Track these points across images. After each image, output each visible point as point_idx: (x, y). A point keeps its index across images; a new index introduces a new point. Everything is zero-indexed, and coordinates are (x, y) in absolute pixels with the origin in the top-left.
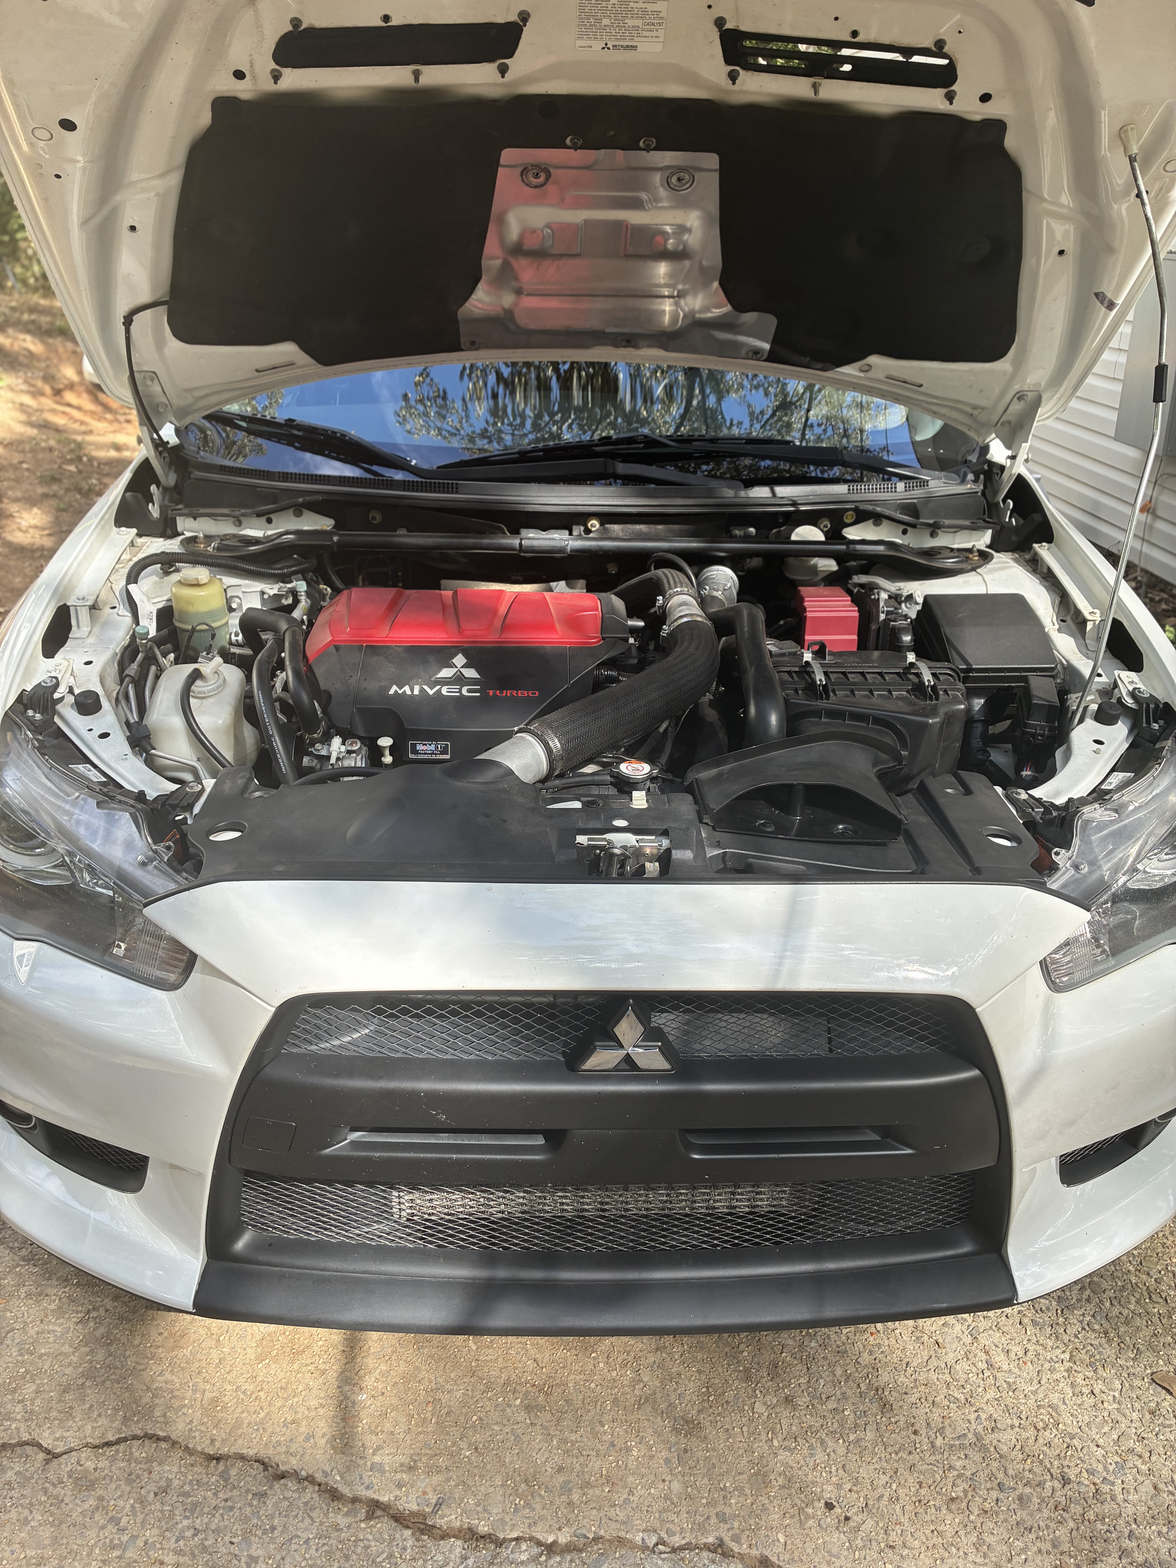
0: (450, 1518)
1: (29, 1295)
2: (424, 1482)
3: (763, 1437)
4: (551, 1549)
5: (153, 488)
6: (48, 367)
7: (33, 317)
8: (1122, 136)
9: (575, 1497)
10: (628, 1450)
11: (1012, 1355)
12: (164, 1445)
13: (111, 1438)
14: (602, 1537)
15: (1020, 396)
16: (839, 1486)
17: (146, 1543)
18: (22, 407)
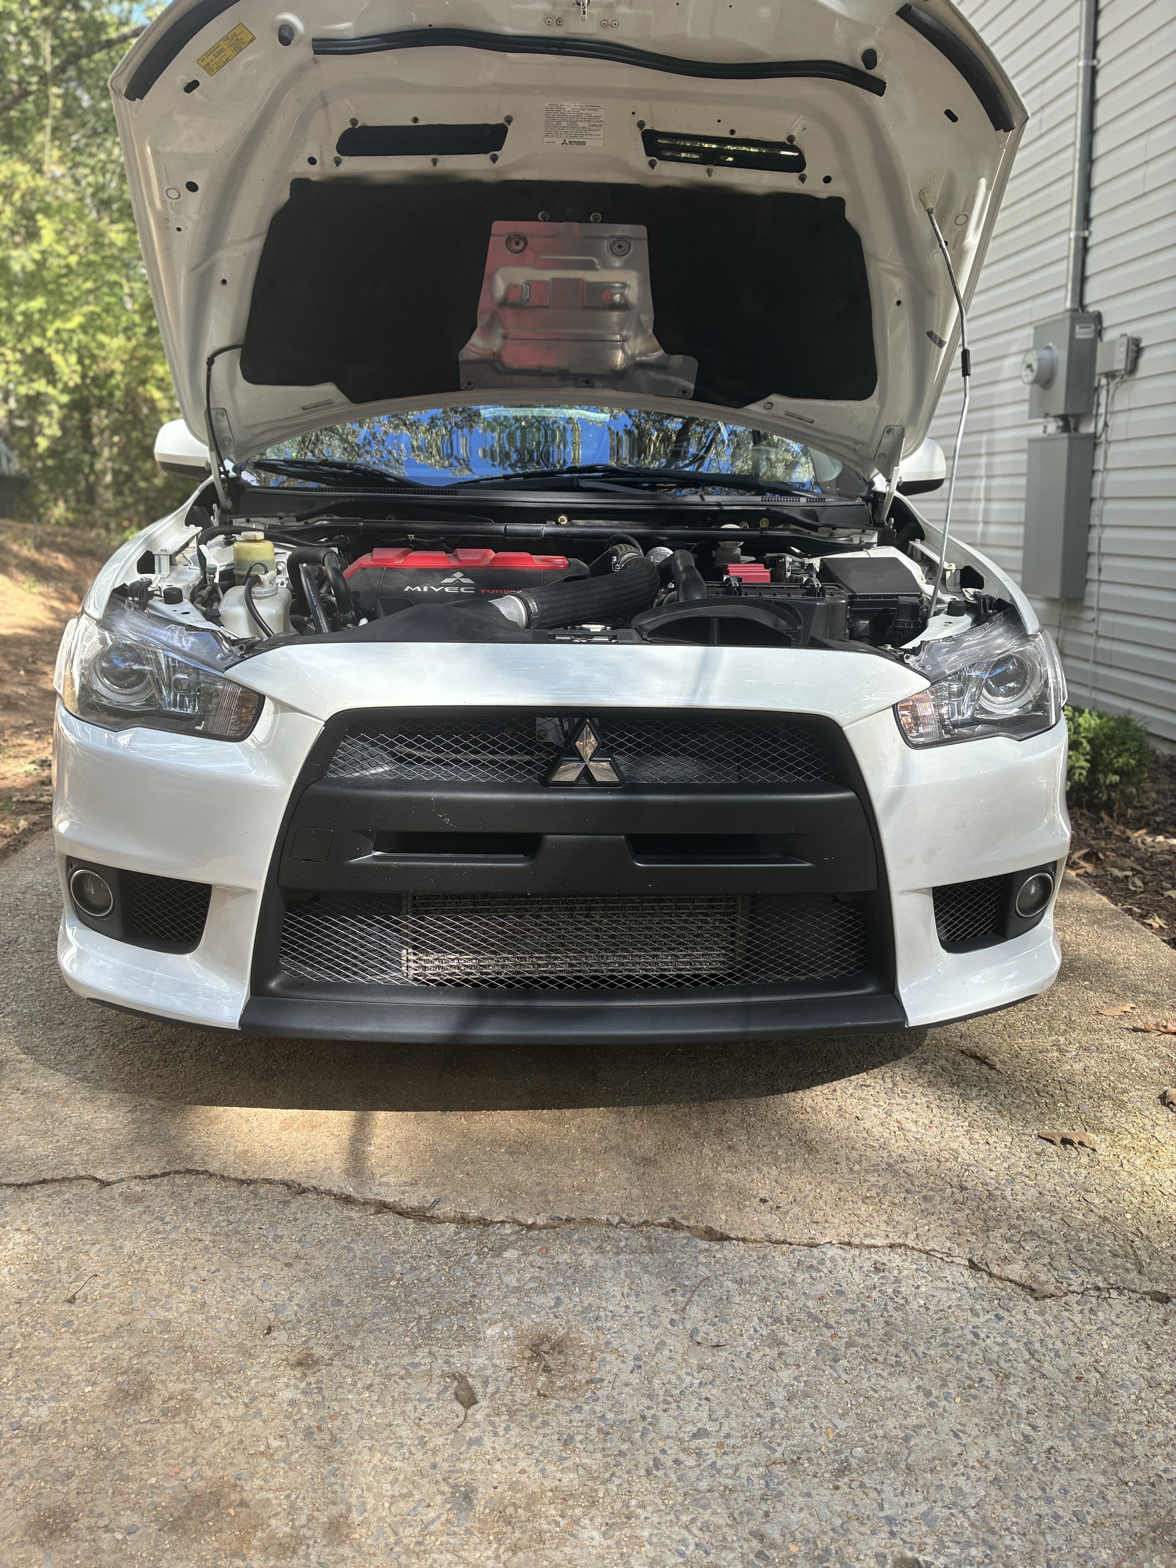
0: (447, 1209)
1: (83, 1098)
2: (422, 1191)
3: (710, 1166)
4: (530, 1227)
5: (215, 506)
6: (76, 580)
7: (66, 539)
8: (921, 197)
9: (551, 1198)
10: (596, 1174)
11: (920, 1123)
12: (202, 1177)
13: (157, 1172)
14: (574, 1219)
15: (889, 430)
16: (772, 1191)
17: (187, 1230)
18: (52, 609)
